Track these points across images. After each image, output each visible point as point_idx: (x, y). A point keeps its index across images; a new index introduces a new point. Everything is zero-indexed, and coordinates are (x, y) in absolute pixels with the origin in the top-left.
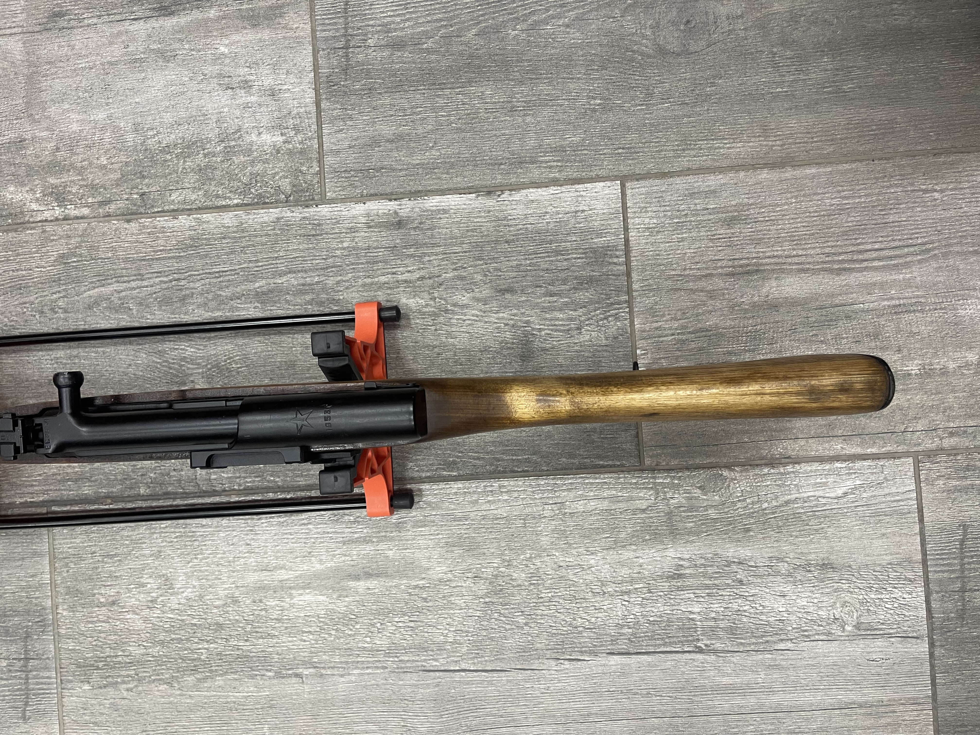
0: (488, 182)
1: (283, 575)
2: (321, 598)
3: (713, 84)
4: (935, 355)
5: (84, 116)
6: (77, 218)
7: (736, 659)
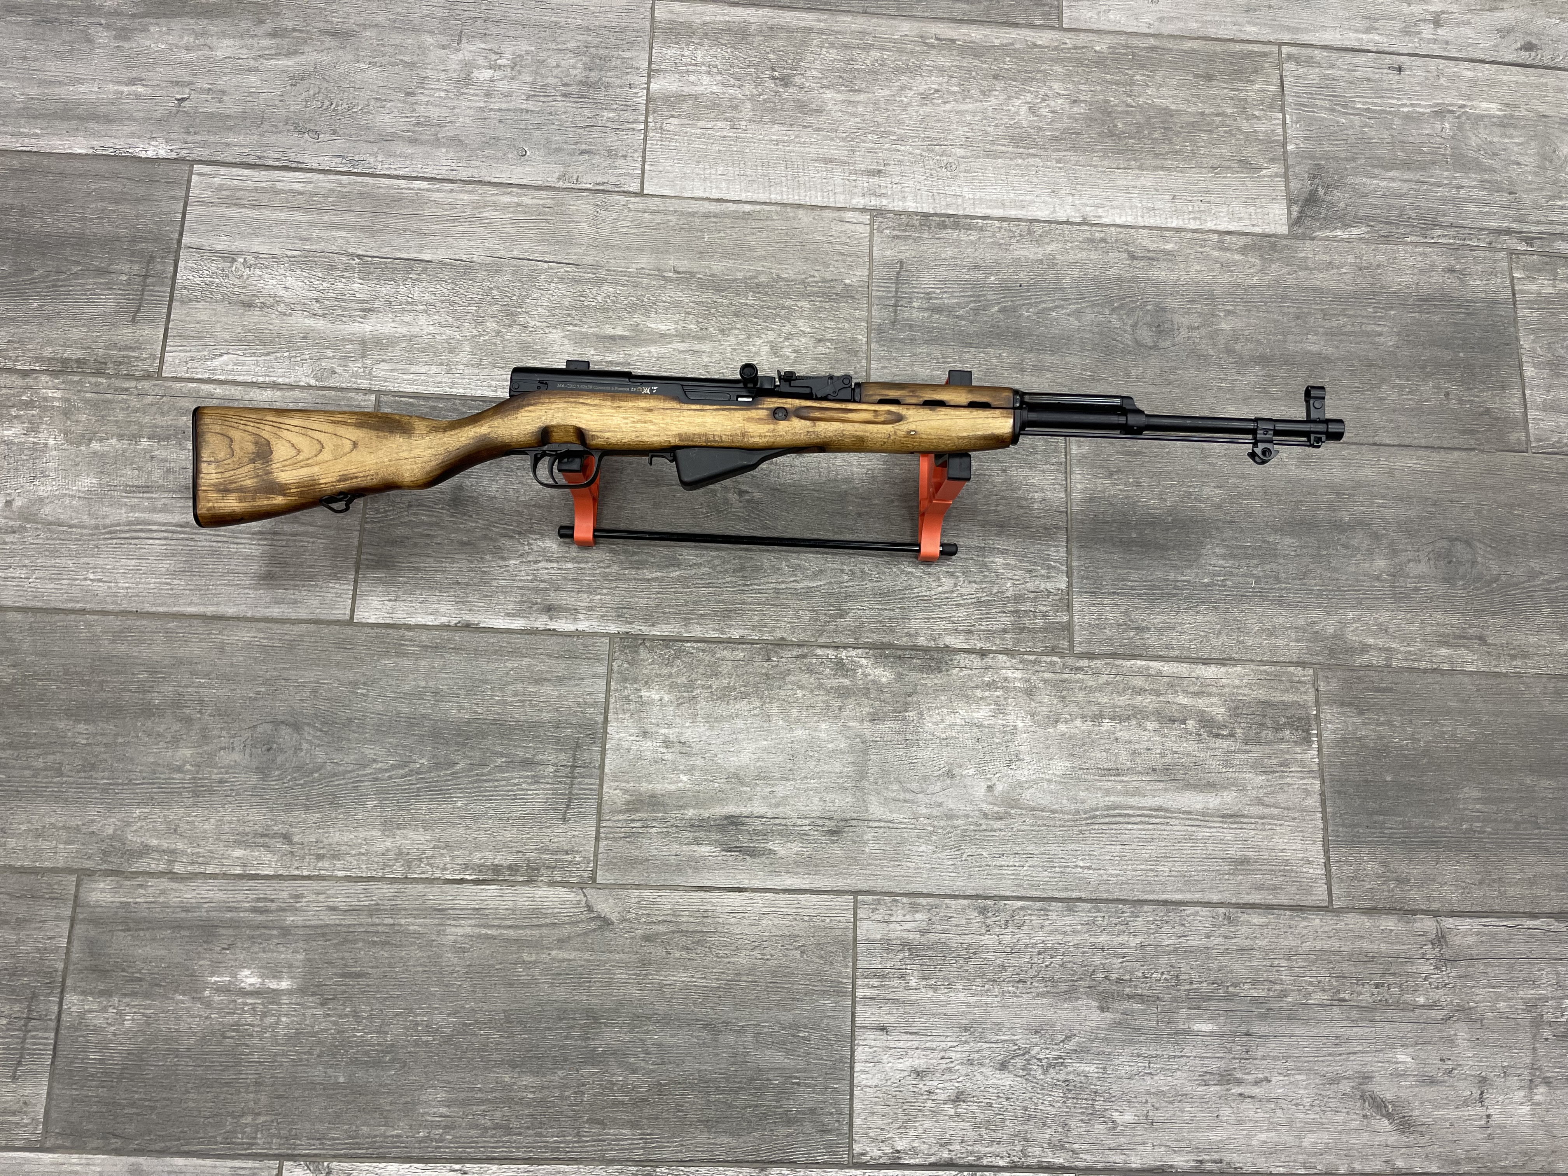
0: (466, 635)
1: (682, 346)
2: (652, 326)
3: (258, 693)
4: (124, 451)
5: (814, 734)
6: (827, 647)
7: (333, 248)
